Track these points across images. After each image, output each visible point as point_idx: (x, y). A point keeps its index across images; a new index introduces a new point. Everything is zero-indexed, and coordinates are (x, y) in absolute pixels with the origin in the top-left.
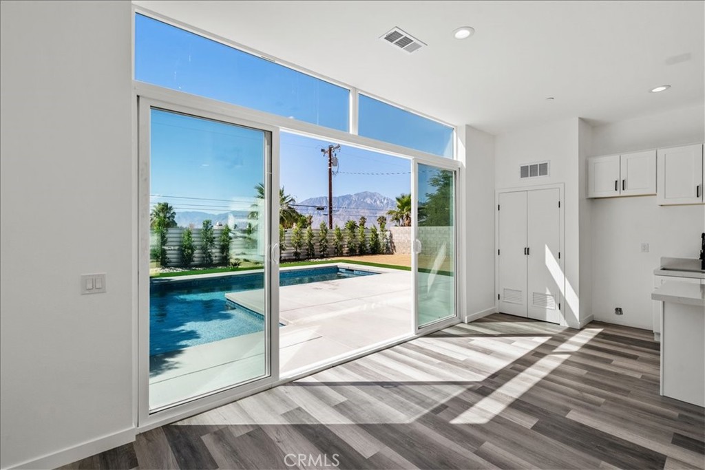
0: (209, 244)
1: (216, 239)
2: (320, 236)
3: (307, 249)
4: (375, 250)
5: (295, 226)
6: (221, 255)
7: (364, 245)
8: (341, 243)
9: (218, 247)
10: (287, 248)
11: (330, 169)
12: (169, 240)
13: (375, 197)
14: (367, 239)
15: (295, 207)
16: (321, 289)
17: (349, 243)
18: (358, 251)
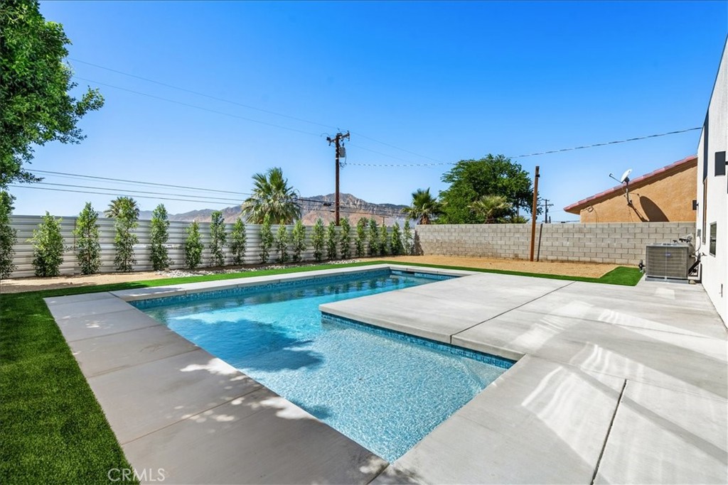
0: (220, 241)
1: (227, 236)
3: (328, 249)
4: (397, 251)
6: (233, 255)
7: (385, 245)
8: (362, 243)
10: (307, 248)
11: (337, 161)
12: (170, 235)
14: (389, 239)
17: (371, 243)
18: (379, 252)
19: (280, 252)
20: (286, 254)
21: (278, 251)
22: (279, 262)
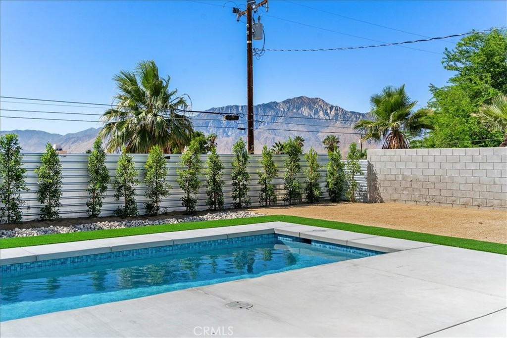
0: (14, 182)
2: (233, 167)
3: (209, 193)
4: (337, 195)
5: (186, 151)
6: (39, 204)
7: (316, 185)
8: (273, 181)
9: (32, 188)
10: (171, 191)
11: (250, 45)
13: (316, 106)
14: (323, 174)
15: (187, 115)
16: (249, 306)
17: (289, 181)
18: (304, 196)
19: (122, 199)
20: (132, 202)
21: (117, 196)
22: (120, 215)
